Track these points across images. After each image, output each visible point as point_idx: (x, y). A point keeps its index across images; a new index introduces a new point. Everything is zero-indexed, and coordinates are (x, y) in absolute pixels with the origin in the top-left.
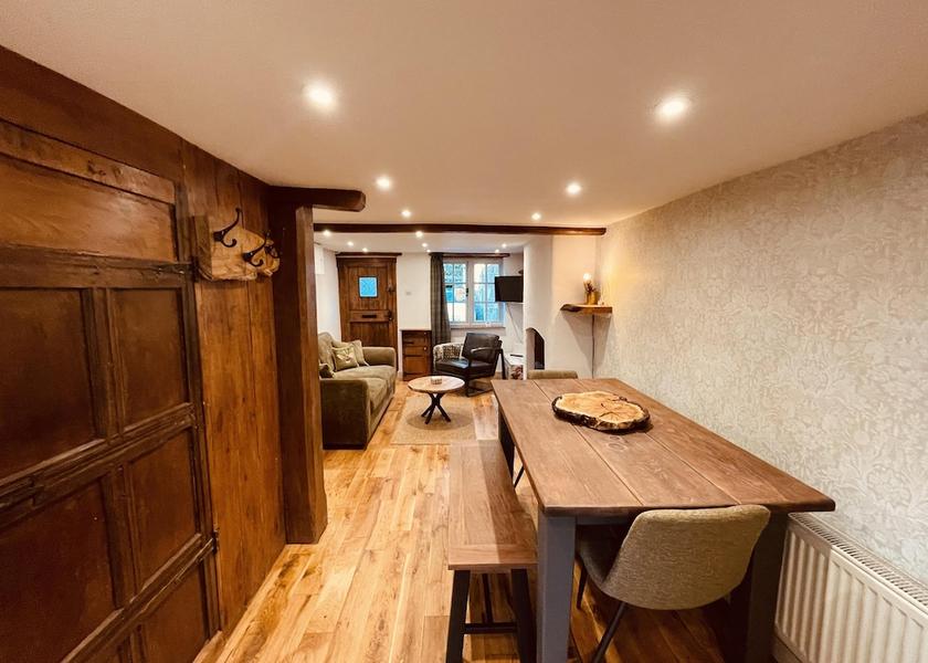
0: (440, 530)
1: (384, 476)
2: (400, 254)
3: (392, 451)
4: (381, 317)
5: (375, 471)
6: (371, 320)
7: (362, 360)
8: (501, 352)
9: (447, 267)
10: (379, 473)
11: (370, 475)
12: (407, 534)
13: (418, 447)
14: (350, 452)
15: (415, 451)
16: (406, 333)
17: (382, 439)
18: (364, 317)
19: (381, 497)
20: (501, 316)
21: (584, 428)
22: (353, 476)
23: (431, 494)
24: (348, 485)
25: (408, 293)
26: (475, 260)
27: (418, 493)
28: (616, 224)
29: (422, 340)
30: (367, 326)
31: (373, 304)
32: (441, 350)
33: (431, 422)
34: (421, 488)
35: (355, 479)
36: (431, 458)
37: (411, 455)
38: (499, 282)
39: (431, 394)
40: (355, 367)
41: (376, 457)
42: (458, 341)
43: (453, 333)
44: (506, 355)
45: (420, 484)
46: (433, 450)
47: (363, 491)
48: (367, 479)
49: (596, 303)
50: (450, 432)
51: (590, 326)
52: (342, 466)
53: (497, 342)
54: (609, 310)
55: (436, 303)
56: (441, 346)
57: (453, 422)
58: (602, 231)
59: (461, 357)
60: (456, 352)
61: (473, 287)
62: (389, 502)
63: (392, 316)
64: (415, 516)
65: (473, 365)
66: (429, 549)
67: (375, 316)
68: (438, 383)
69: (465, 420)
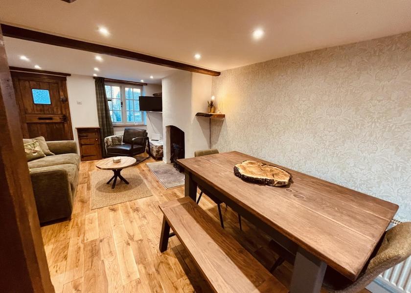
0: (161, 266)
1: (97, 237)
2: (69, 75)
3: (94, 215)
4: (57, 119)
5: (87, 236)
6: (47, 121)
7: (48, 151)
8: (148, 138)
9: (107, 88)
10: (90, 236)
11: (83, 240)
12: (139, 282)
13: (114, 207)
14: (56, 226)
15: (113, 210)
16: (80, 130)
17: (82, 207)
18: (40, 119)
19: (102, 258)
20: (143, 119)
21: (266, 186)
22: (66, 247)
23: (141, 240)
24: (65, 257)
25: (79, 103)
26: (125, 85)
27: (130, 242)
28: (229, 71)
29: (94, 134)
30: (44, 126)
31: (48, 110)
32: (110, 140)
33: (116, 187)
34: (131, 238)
35: (70, 248)
36: (127, 213)
37: (111, 214)
38: (142, 99)
39: (114, 170)
40: (43, 157)
41: (83, 224)
42: (119, 134)
43: (115, 129)
44: (150, 141)
45: (129, 235)
46: (126, 207)
47: (82, 258)
48: (82, 246)
49: (214, 112)
50: (132, 191)
51: (209, 124)
52: (53, 240)
53: (145, 133)
54: (224, 116)
55: (102, 110)
56: (110, 137)
57: (131, 184)
58: (218, 74)
59: (122, 143)
60: (119, 139)
61: (125, 101)
62: (111, 259)
63: (66, 119)
64: (138, 263)
65: (134, 148)
66: (161, 287)
67: (51, 119)
68: (118, 162)
69: (137, 182)
